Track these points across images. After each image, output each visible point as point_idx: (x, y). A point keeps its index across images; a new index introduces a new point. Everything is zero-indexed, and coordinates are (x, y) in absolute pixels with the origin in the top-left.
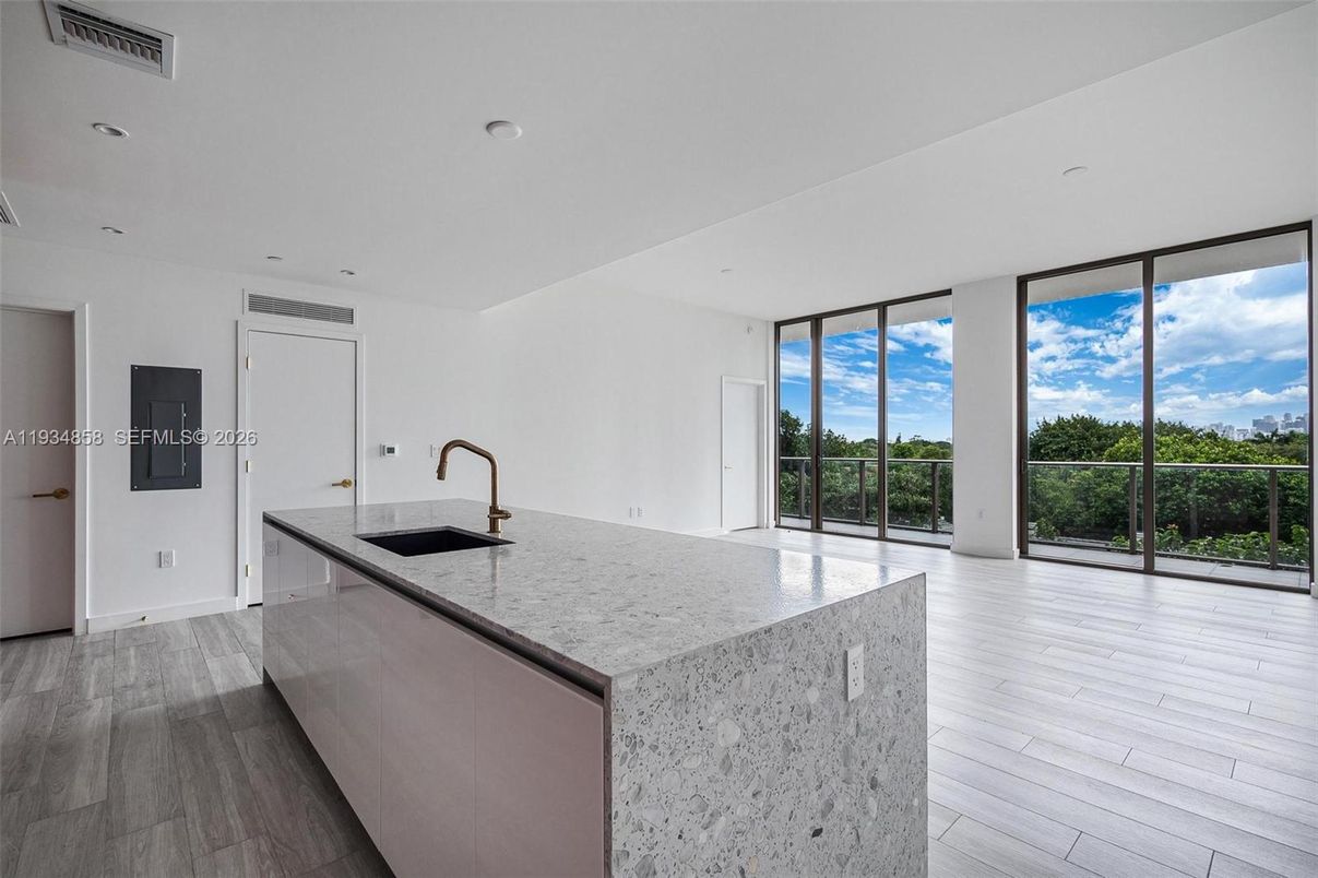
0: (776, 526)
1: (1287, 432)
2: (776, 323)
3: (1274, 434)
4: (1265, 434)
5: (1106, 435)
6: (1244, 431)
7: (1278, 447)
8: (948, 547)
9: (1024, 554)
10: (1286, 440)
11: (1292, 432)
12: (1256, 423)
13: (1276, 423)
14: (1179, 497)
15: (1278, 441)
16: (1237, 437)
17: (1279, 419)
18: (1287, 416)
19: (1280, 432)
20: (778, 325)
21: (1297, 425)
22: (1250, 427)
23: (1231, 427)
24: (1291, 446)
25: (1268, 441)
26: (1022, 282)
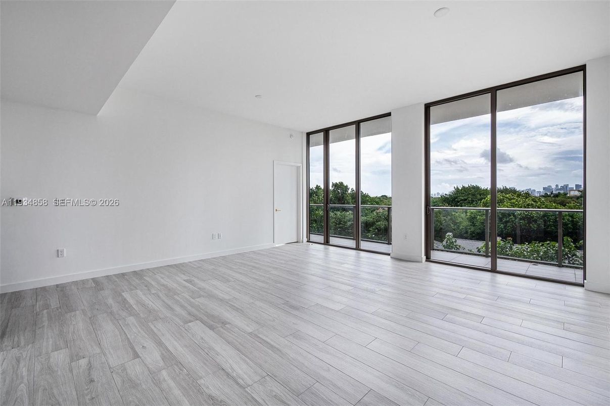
0: (307, 241)
1: (557, 192)
2: (307, 133)
3: (552, 193)
4: (548, 193)
5: (483, 194)
6: (539, 192)
7: (553, 199)
8: (389, 255)
9: (428, 259)
10: (557, 196)
11: (559, 192)
12: (544, 189)
13: (552, 189)
14: (512, 221)
15: (553, 196)
16: (537, 195)
17: (554, 187)
18: (557, 186)
19: (554, 192)
20: (308, 134)
21: (560, 189)
22: (542, 190)
23: (534, 190)
24: (559, 198)
25: (550, 196)
26: (428, 107)
